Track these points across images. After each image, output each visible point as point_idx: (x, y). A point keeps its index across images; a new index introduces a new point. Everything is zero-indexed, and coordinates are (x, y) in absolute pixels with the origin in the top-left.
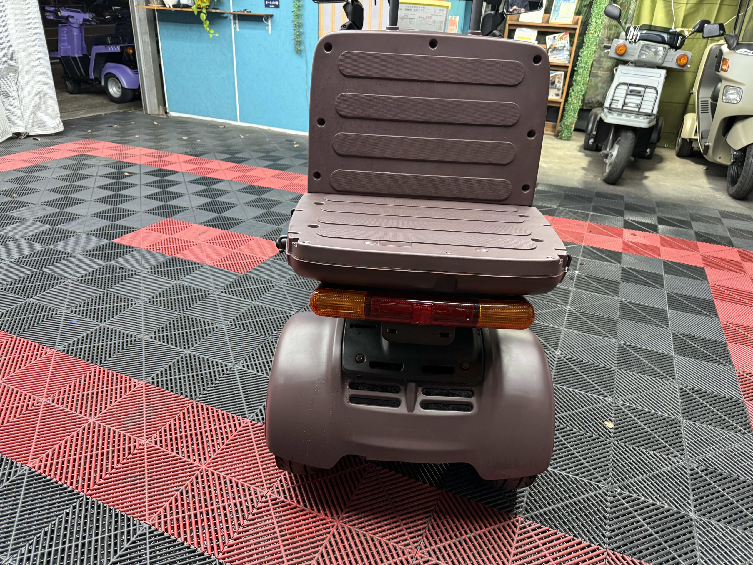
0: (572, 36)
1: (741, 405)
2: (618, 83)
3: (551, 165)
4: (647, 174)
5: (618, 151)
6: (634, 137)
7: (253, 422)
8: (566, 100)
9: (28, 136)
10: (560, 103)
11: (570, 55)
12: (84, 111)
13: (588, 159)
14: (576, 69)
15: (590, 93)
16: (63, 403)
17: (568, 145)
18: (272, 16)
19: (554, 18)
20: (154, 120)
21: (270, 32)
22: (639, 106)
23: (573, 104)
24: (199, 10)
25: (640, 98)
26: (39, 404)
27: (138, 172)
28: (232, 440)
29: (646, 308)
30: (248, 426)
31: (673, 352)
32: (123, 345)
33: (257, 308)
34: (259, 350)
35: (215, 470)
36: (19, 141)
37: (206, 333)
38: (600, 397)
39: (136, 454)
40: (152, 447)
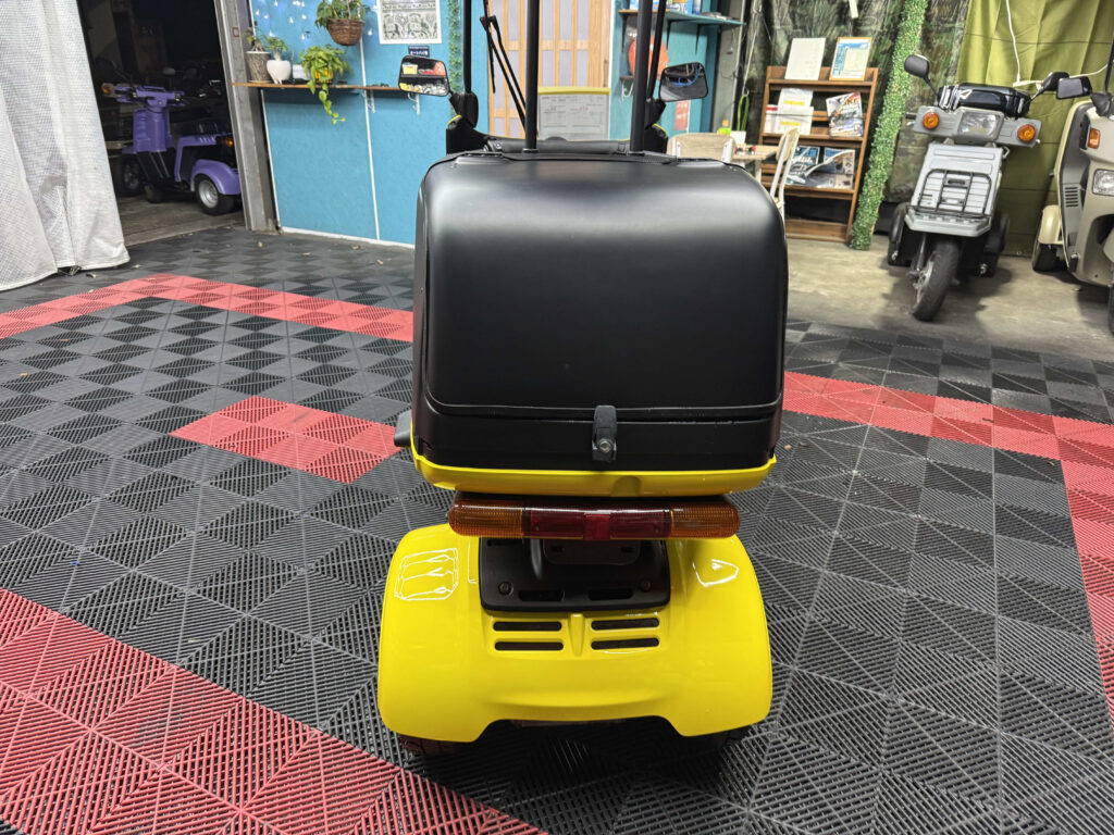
0: (865, 97)
1: (1102, 704)
2: (929, 170)
3: (834, 292)
4: (984, 302)
5: (933, 273)
6: (957, 250)
7: (326, 735)
8: (860, 191)
9: (80, 271)
10: (852, 195)
11: (863, 124)
12: (164, 230)
13: (894, 280)
14: (873, 144)
15: (896, 178)
16: (54, 701)
17: (866, 258)
19: (837, 72)
20: (259, 240)
21: (418, 111)
22: (963, 203)
23: (871, 196)
24: (317, 86)
25: (965, 191)
26: (21, 703)
27: (223, 322)
28: (290, 765)
29: (959, 533)
30: (316, 742)
31: (996, 610)
32: (156, 605)
33: (359, 539)
34: (351, 612)
35: (257, 816)
36: (66, 279)
37: (279, 582)
38: (870, 691)
39: (146, 788)
40: (171, 776)
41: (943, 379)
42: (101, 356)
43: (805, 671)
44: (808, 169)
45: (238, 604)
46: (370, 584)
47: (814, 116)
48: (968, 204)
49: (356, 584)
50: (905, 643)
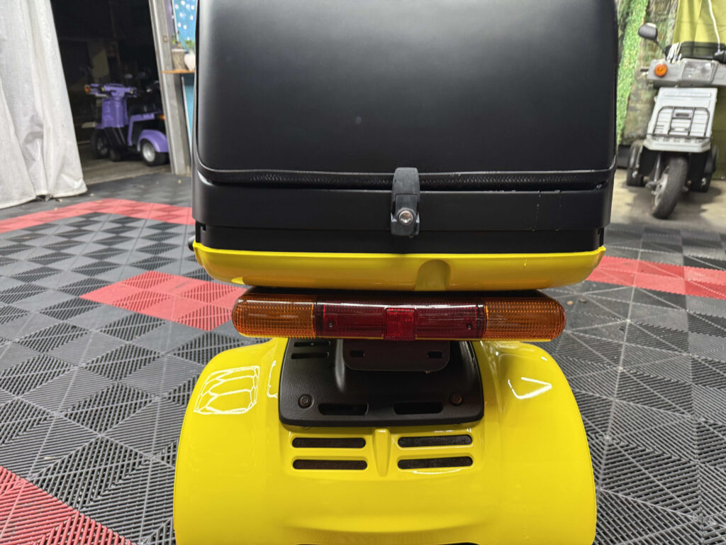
2: (661, 108)
4: (704, 207)
5: (668, 180)
6: (686, 163)
9: (52, 198)
12: (116, 175)
13: (633, 195)
15: (629, 127)
22: (688, 130)
25: (689, 121)
27: (141, 226)
36: (42, 203)
41: (686, 255)
43: (610, 492)
45: (97, 426)
48: (692, 130)
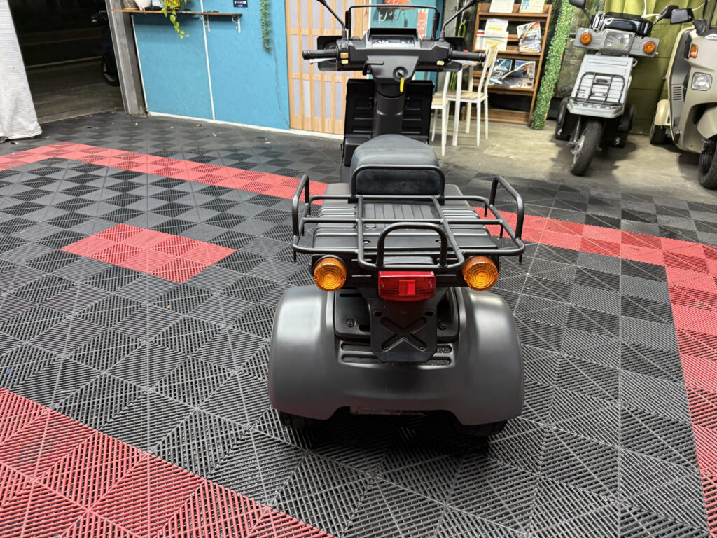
0: (543, 25)
1: (689, 429)
2: (584, 73)
3: (519, 157)
4: (618, 163)
5: (584, 142)
6: (600, 127)
8: (538, 90)
9: (8, 140)
10: (532, 92)
11: (541, 44)
12: (67, 113)
13: (559, 149)
14: (547, 58)
15: (562, 81)
17: (541, 135)
18: (240, 15)
19: (524, 7)
20: (134, 120)
21: (239, 30)
22: (606, 96)
23: (545, 93)
24: (169, 12)
25: (607, 87)
27: (104, 175)
29: (596, 314)
30: (146, 461)
31: (620, 366)
32: (40, 366)
33: (186, 321)
34: (177, 371)
35: (100, 514)
37: (128, 350)
38: (533, 421)
39: (21, 495)
40: (40, 487)
41: (589, 213)
42: (17, 196)
44: (504, 74)
45: (99, 365)
46: (192, 351)
47: (509, 38)
48: (609, 96)
49: (182, 351)
50: (558, 389)
